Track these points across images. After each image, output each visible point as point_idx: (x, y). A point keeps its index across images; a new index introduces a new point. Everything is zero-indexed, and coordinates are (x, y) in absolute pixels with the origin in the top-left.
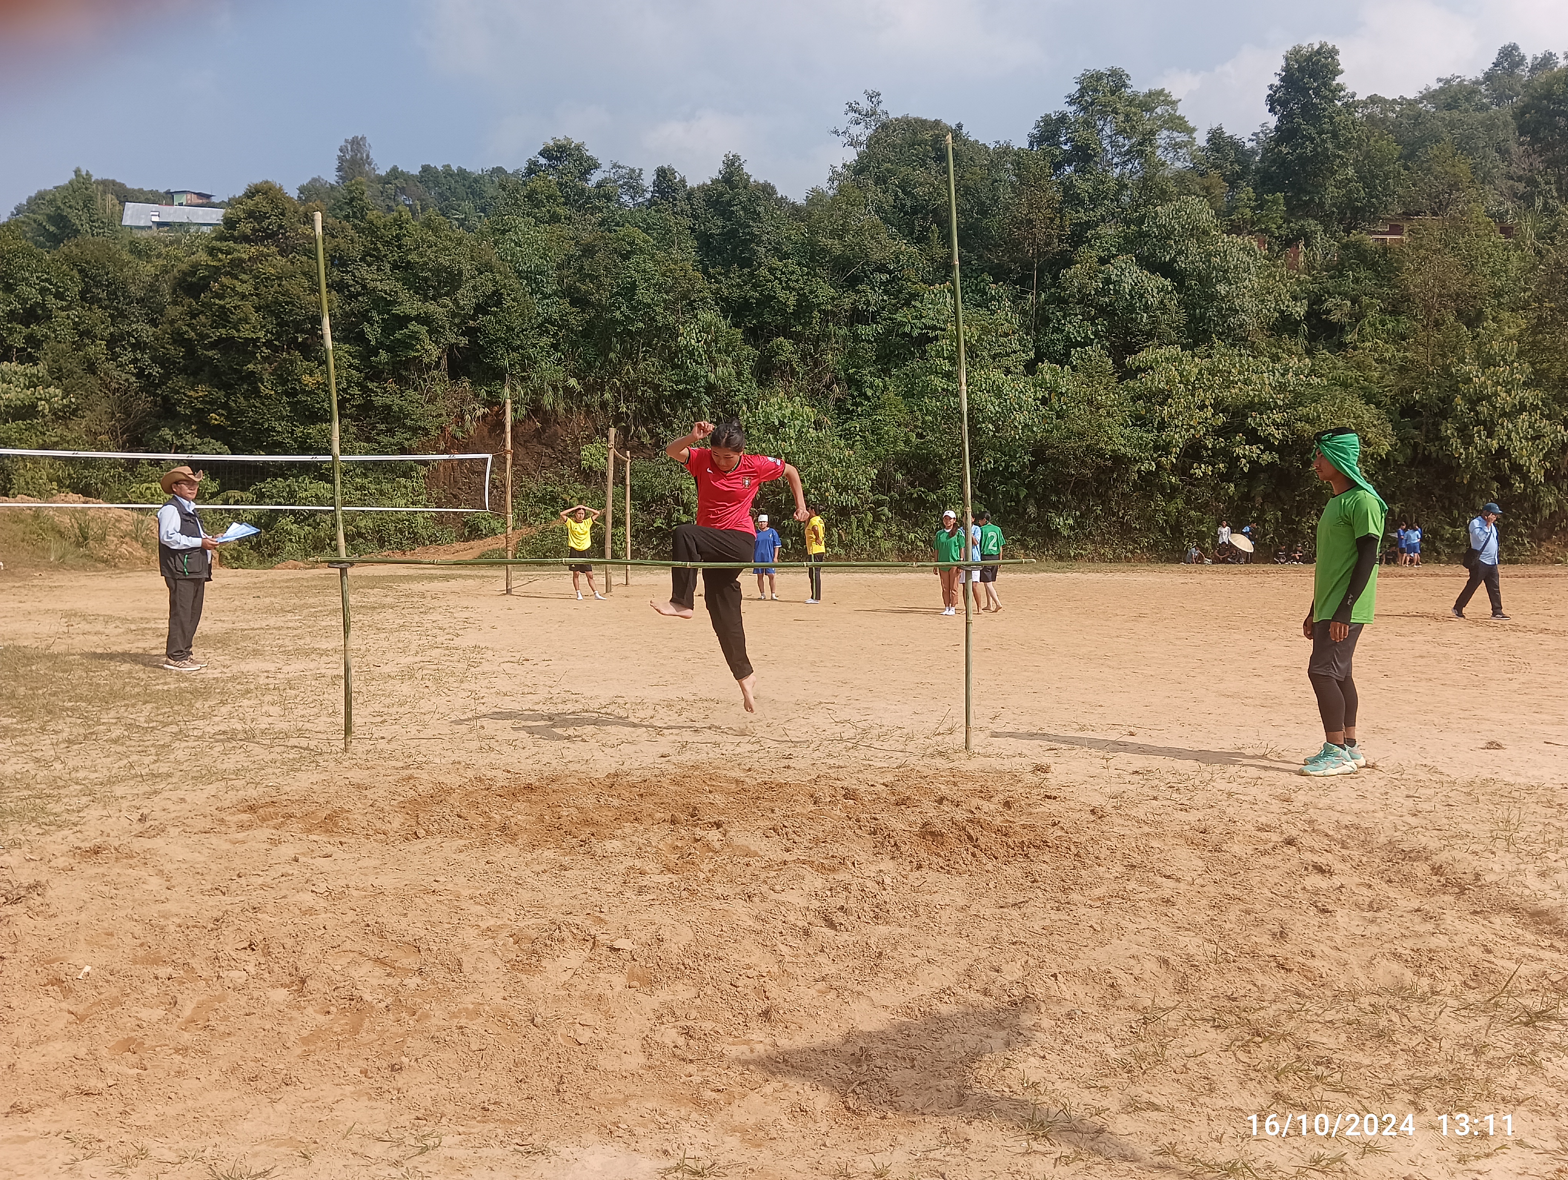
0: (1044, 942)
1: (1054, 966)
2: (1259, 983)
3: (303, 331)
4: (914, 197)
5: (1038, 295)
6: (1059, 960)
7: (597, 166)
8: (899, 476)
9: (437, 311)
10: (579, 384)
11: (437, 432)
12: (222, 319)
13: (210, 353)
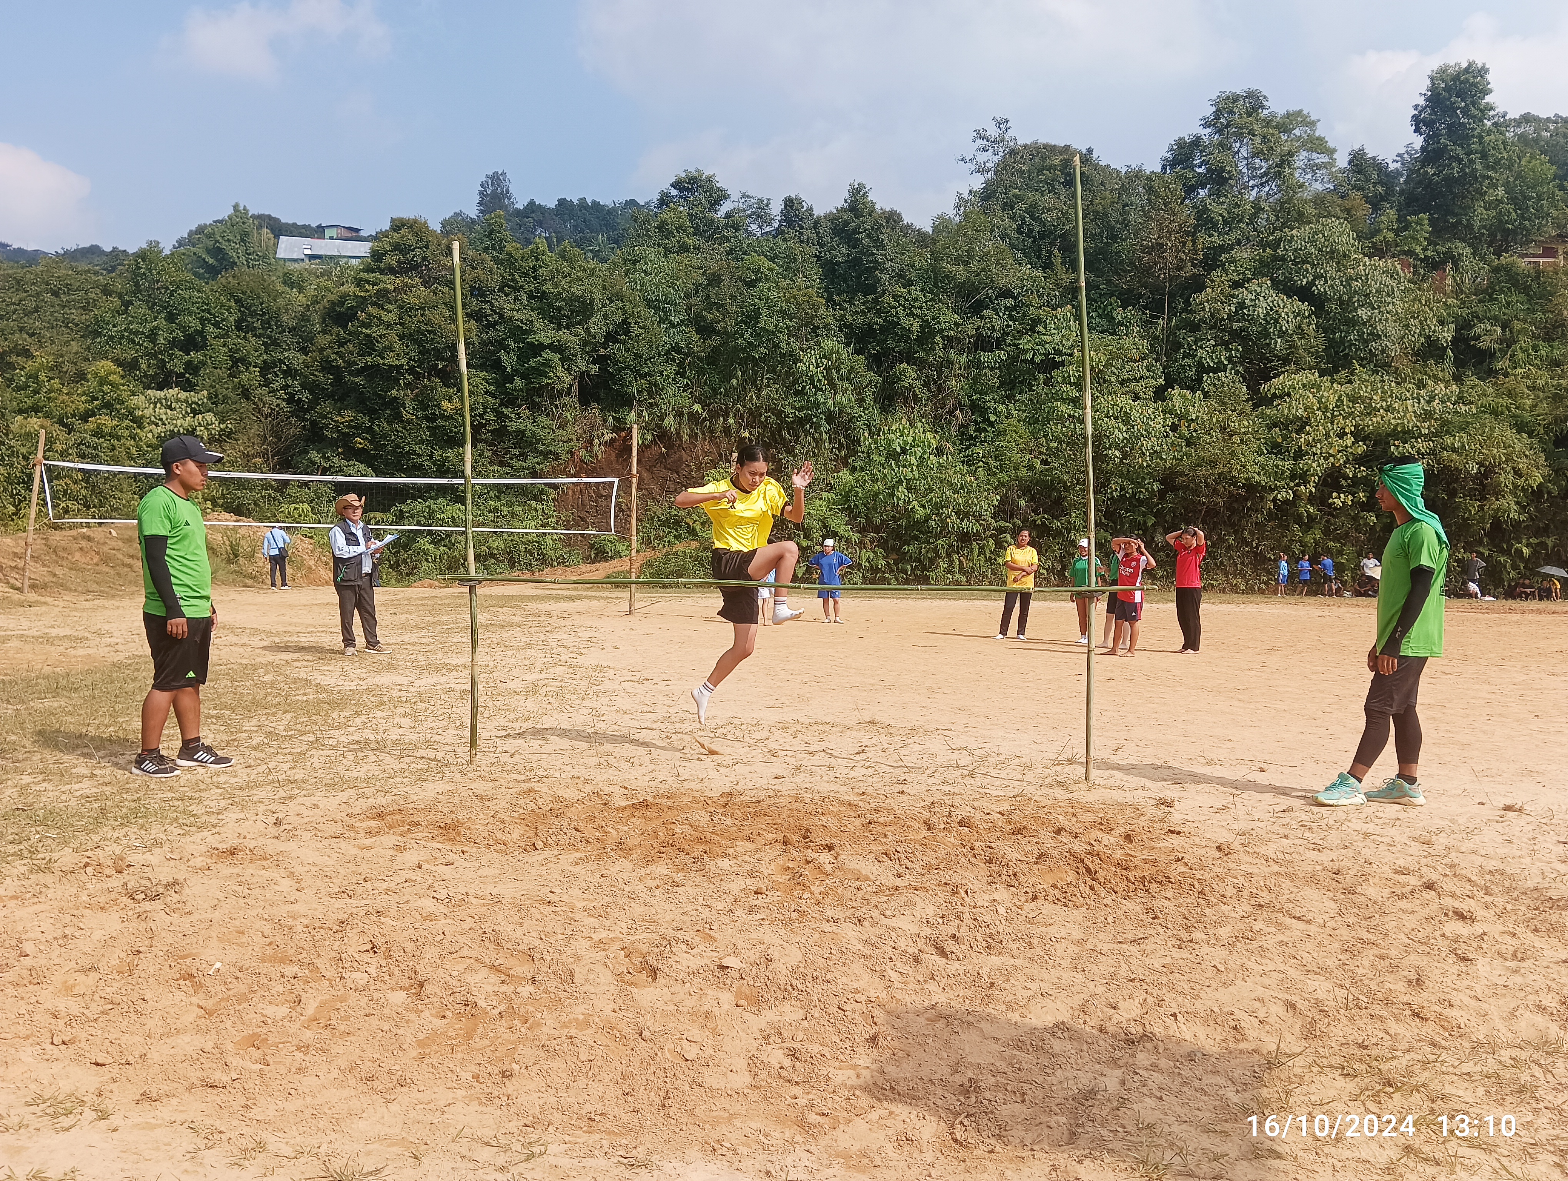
0: (1164, 980)
1: (1174, 1005)
2: (1392, 1032)
3: (443, 359)
4: (1042, 222)
5: (1170, 319)
6: (1180, 999)
7: (726, 197)
8: (1022, 503)
9: (569, 339)
10: (704, 410)
11: (566, 456)
12: (368, 347)
13: (356, 380)
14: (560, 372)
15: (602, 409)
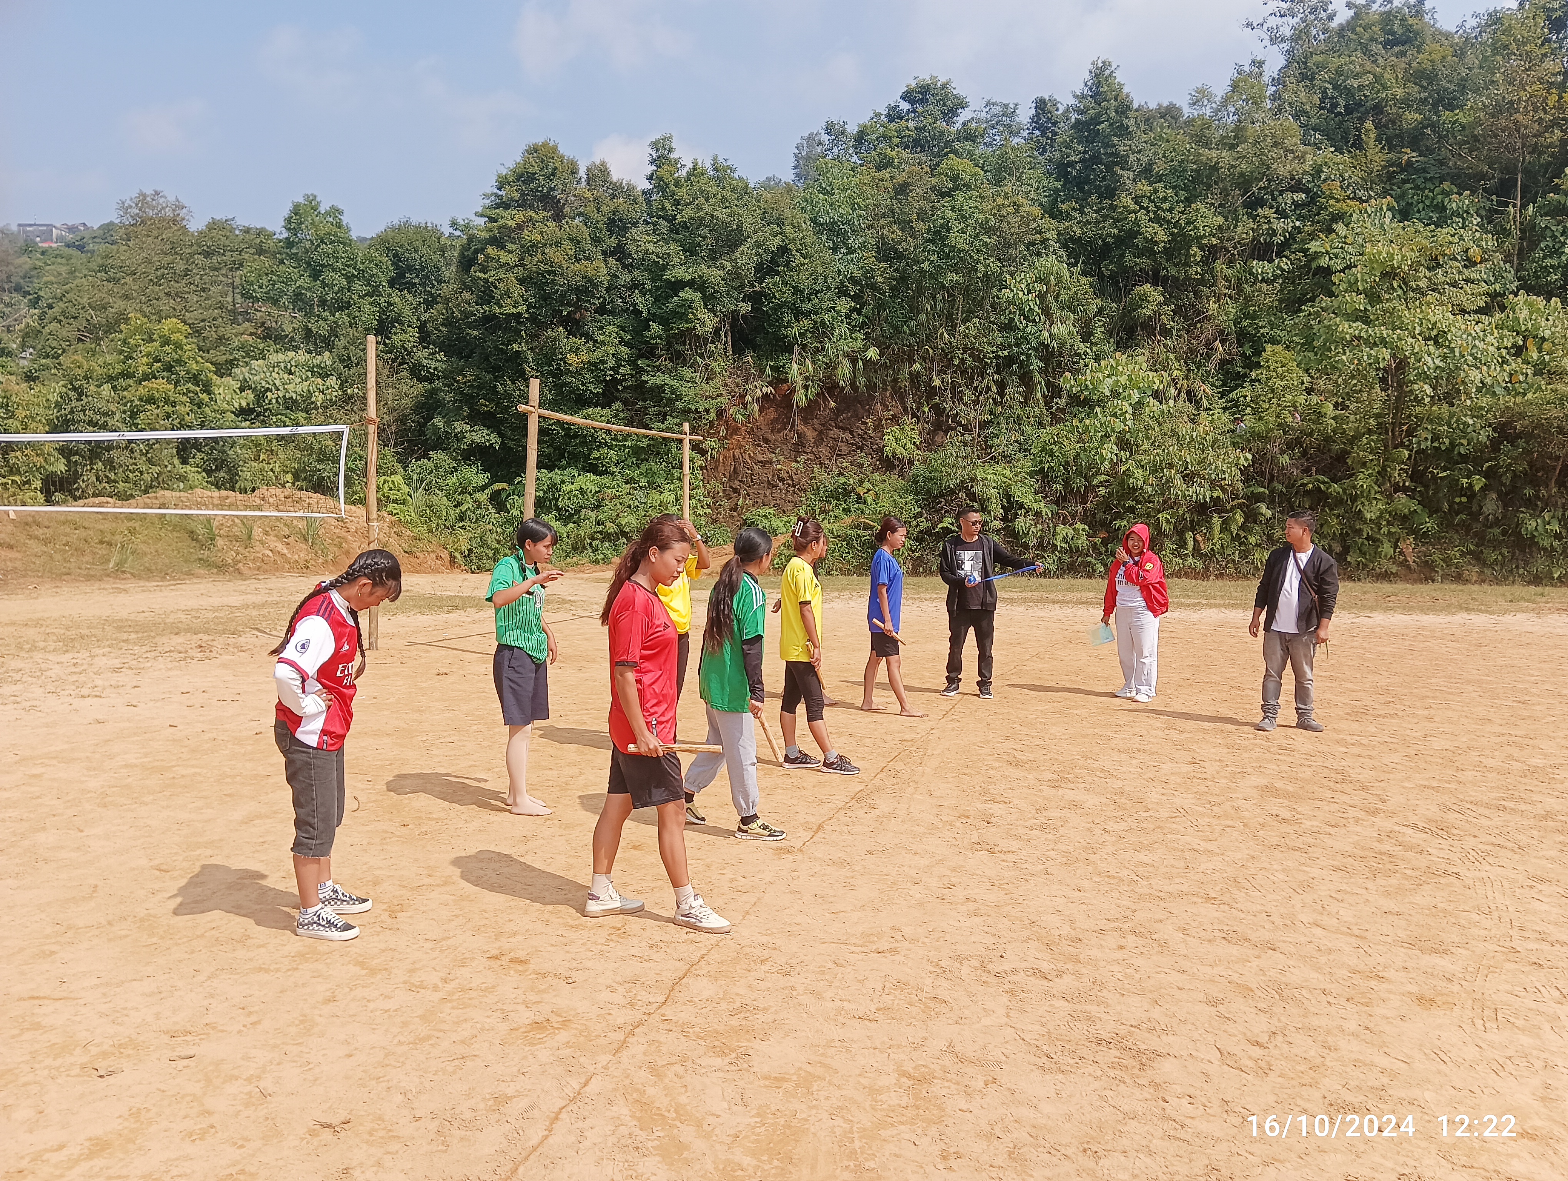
3: (569, 304)
7: (962, 105)
9: (714, 274)
10: (881, 355)
11: (713, 415)
12: (486, 295)
13: (475, 333)
14: (704, 315)
15: (759, 358)
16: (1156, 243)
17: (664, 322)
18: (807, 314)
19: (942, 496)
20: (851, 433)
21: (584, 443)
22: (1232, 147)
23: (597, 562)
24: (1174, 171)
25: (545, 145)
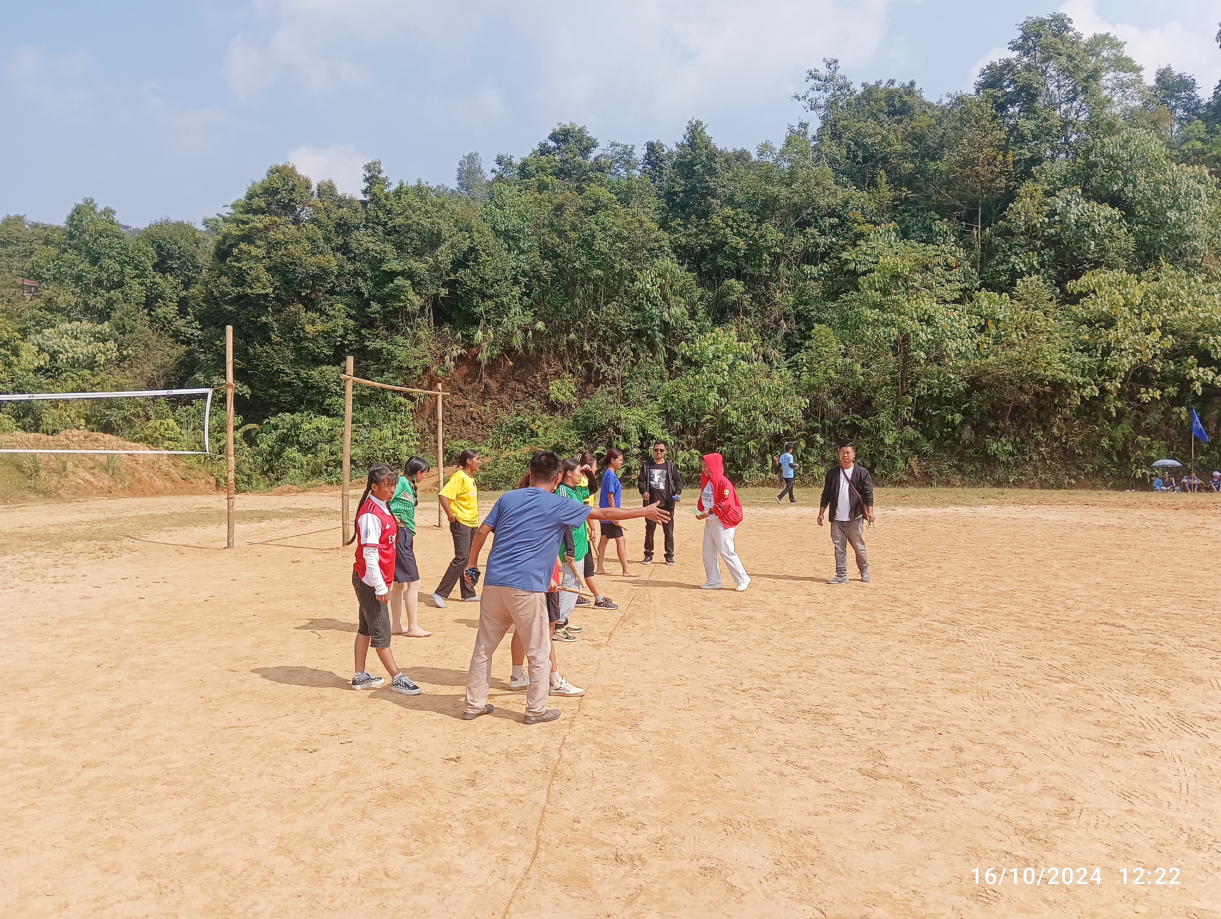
4: (865, 147)
5: (983, 229)
7: (595, 145)
8: (831, 404)
9: (419, 266)
10: (547, 327)
11: (420, 371)
12: (240, 279)
13: (230, 308)
14: (411, 295)
15: (454, 328)
16: (738, 250)
17: (381, 301)
18: (491, 297)
19: (596, 431)
20: (525, 384)
21: (319, 393)
22: (788, 185)
23: (331, 483)
24: (749, 200)
25: (285, 167)
